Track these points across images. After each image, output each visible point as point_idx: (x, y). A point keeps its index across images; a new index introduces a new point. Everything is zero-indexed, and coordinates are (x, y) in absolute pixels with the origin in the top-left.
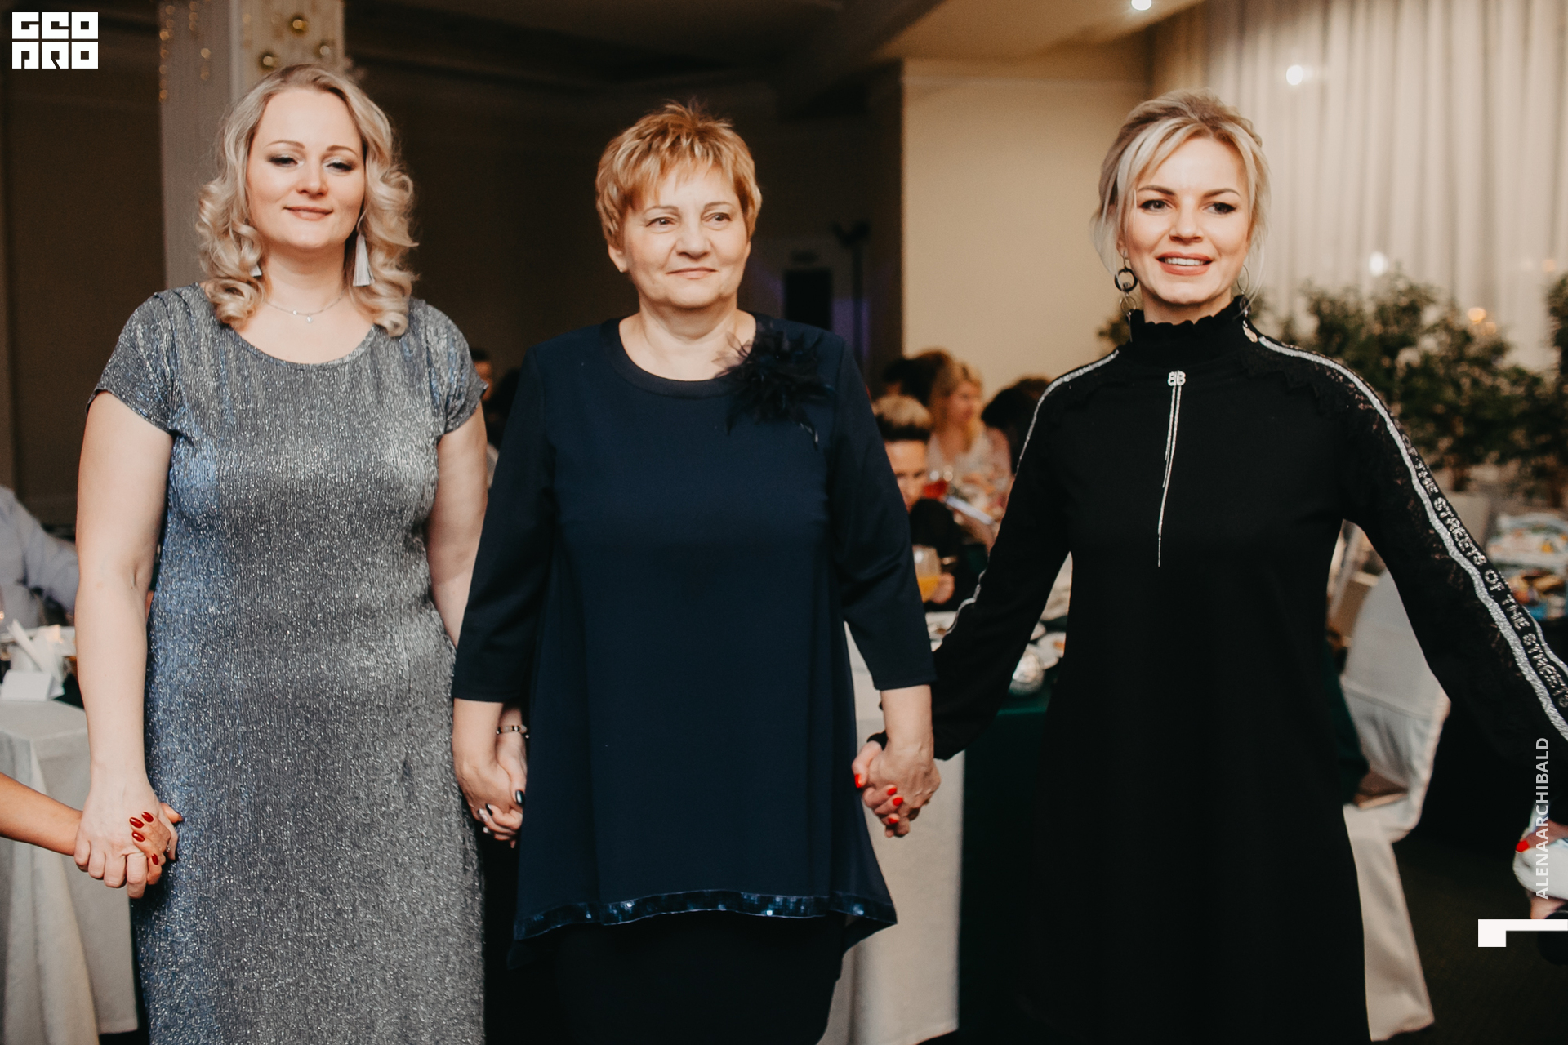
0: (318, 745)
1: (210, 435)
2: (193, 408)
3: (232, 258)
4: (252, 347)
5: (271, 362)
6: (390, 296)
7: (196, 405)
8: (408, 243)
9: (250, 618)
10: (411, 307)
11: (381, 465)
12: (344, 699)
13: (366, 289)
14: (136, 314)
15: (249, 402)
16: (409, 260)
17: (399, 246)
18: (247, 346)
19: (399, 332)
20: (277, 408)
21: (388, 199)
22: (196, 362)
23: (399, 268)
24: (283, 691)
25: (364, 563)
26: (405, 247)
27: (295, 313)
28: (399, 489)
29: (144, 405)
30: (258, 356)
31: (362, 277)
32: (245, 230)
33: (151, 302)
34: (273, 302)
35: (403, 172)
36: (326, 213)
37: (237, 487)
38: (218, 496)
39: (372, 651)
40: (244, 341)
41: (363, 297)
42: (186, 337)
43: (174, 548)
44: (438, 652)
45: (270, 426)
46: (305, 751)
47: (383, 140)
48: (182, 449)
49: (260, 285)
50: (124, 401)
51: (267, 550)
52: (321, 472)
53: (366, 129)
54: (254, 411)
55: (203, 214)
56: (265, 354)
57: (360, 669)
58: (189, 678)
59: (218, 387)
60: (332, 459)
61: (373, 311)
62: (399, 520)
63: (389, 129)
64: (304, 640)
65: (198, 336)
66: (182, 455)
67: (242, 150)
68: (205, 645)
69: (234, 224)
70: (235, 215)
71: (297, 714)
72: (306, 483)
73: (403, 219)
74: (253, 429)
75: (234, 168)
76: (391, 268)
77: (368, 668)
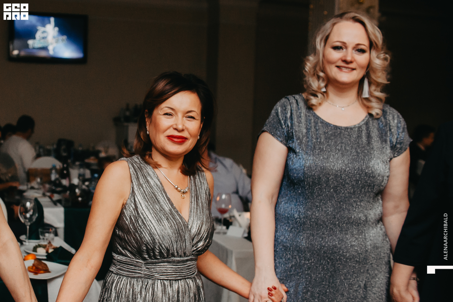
0: (331, 272)
1: (302, 150)
2: (297, 140)
3: (315, 84)
4: (320, 118)
5: (327, 125)
6: (376, 102)
7: (298, 139)
8: (385, 82)
9: (310, 220)
10: (383, 106)
11: (368, 167)
12: (344, 256)
13: (367, 99)
14: (278, 104)
15: (318, 139)
16: (385, 89)
17: (381, 83)
18: (318, 118)
19: (378, 117)
20: (328, 142)
21: (379, 65)
22: (300, 122)
23: (381, 92)
24: (320, 250)
25: (357, 205)
26: (384, 84)
27: (338, 106)
28: (374, 177)
29: (279, 137)
30: (323, 122)
31: (366, 94)
32: (321, 74)
33: (283, 100)
34: (329, 101)
35: (386, 53)
36: (353, 69)
37: (311, 170)
38: (304, 173)
39: (357, 239)
40: (317, 116)
41: (365, 102)
42: (296, 113)
43: (285, 191)
44: (383, 242)
45: (326, 148)
46: (326, 274)
47: (378, 41)
48: (292, 155)
49: (325, 95)
50: (273, 135)
51: (320, 195)
52: (344, 167)
53: (372, 37)
54: (320, 142)
55: (306, 68)
56: (325, 121)
57: (351, 245)
58: (285, 240)
59: (307, 132)
60: (348, 163)
61: (368, 108)
62: (372, 189)
63: (382, 37)
64: (330, 231)
65: (301, 113)
66: (291, 156)
67: (323, 44)
68: (292, 229)
69: (317, 72)
70: (318, 68)
71: (324, 259)
72: (337, 171)
73: (384, 72)
74: (319, 149)
75: (319, 51)
76: (378, 91)
77: (354, 245)
